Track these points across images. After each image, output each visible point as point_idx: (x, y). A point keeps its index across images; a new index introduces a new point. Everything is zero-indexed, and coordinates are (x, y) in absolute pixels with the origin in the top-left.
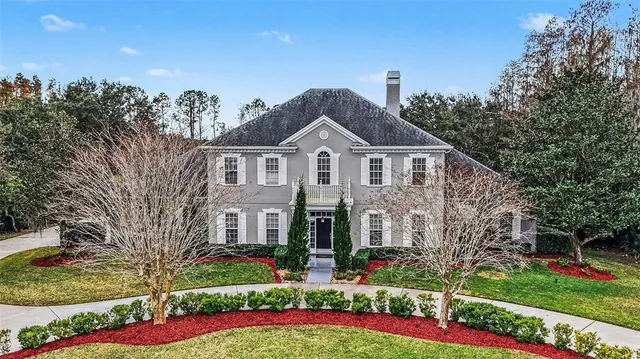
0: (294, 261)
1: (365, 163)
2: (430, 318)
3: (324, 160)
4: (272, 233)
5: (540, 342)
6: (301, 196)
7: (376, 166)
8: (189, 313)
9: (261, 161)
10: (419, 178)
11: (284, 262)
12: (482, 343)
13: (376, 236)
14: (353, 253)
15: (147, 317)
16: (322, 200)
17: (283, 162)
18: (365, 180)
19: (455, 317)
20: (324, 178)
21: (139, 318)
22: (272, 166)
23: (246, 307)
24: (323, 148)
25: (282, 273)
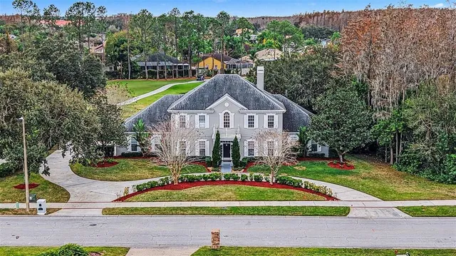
0: (215, 163)
1: (246, 118)
2: (268, 181)
3: (227, 116)
4: (203, 151)
5: (300, 187)
6: (218, 135)
7: (251, 119)
8: (183, 182)
9: (197, 117)
10: (271, 124)
11: (210, 164)
12: (283, 188)
13: (251, 151)
14: (241, 160)
15: (170, 183)
16: (227, 136)
17: (207, 117)
18: (246, 126)
19: (276, 181)
20: (227, 125)
21: (168, 183)
22: (202, 119)
23: (203, 180)
24: (227, 111)
25: (210, 168)
